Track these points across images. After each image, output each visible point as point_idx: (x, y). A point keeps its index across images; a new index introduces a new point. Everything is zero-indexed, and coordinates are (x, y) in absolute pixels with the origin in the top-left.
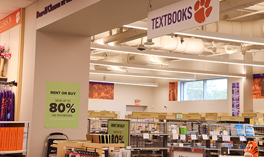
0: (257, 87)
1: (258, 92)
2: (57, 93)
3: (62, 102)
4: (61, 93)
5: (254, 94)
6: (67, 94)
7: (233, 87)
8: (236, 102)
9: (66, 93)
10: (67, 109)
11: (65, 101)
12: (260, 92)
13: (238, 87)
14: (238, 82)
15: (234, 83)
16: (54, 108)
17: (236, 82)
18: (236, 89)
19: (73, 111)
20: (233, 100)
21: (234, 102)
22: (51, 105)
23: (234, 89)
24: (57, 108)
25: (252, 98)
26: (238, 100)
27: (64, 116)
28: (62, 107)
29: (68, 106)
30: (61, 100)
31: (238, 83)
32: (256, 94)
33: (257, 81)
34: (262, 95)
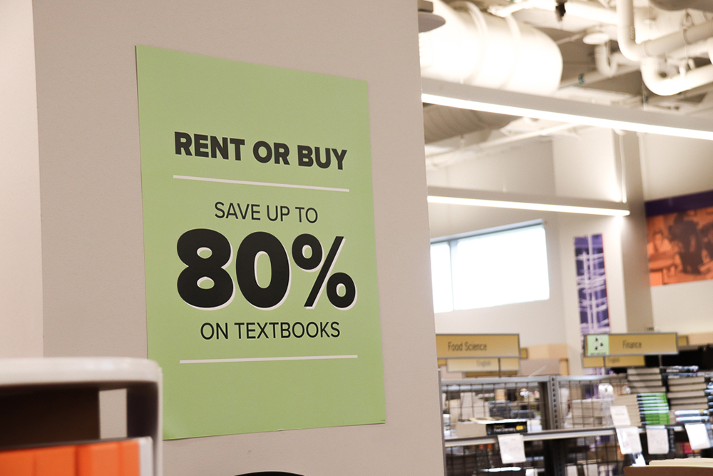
0: (666, 246)
1: (668, 262)
2: (220, 148)
3: (264, 226)
4: (247, 150)
5: (654, 271)
6: (293, 156)
7: (578, 252)
8: (594, 302)
9: (279, 153)
10: (300, 279)
11: (282, 212)
12: (678, 260)
13: (600, 250)
14: (596, 232)
15: (581, 234)
16: (213, 267)
17: (588, 233)
18: (592, 256)
19: (341, 290)
20: (582, 295)
21: (586, 303)
22: (187, 245)
23: (584, 257)
24: (230, 267)
25: (648, 285)
26: (604, 293)
27: (286, 330)
28: (262, 263)
29: (307, 251)
30: (253, 208)
31: (597, 238)
32: (660, 270)
33: (661, 223)
34: (685, 271)
